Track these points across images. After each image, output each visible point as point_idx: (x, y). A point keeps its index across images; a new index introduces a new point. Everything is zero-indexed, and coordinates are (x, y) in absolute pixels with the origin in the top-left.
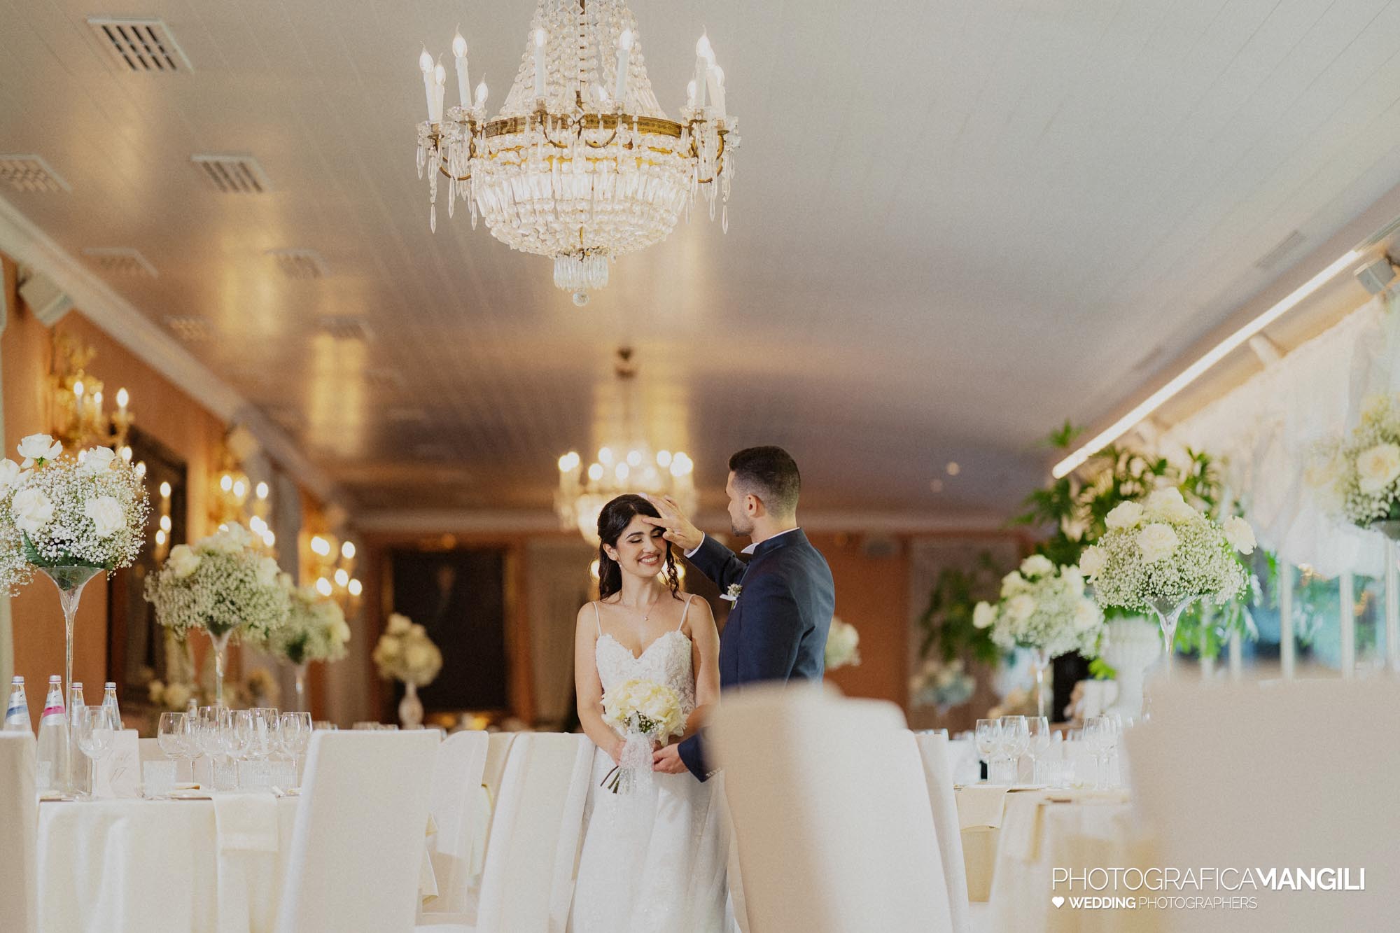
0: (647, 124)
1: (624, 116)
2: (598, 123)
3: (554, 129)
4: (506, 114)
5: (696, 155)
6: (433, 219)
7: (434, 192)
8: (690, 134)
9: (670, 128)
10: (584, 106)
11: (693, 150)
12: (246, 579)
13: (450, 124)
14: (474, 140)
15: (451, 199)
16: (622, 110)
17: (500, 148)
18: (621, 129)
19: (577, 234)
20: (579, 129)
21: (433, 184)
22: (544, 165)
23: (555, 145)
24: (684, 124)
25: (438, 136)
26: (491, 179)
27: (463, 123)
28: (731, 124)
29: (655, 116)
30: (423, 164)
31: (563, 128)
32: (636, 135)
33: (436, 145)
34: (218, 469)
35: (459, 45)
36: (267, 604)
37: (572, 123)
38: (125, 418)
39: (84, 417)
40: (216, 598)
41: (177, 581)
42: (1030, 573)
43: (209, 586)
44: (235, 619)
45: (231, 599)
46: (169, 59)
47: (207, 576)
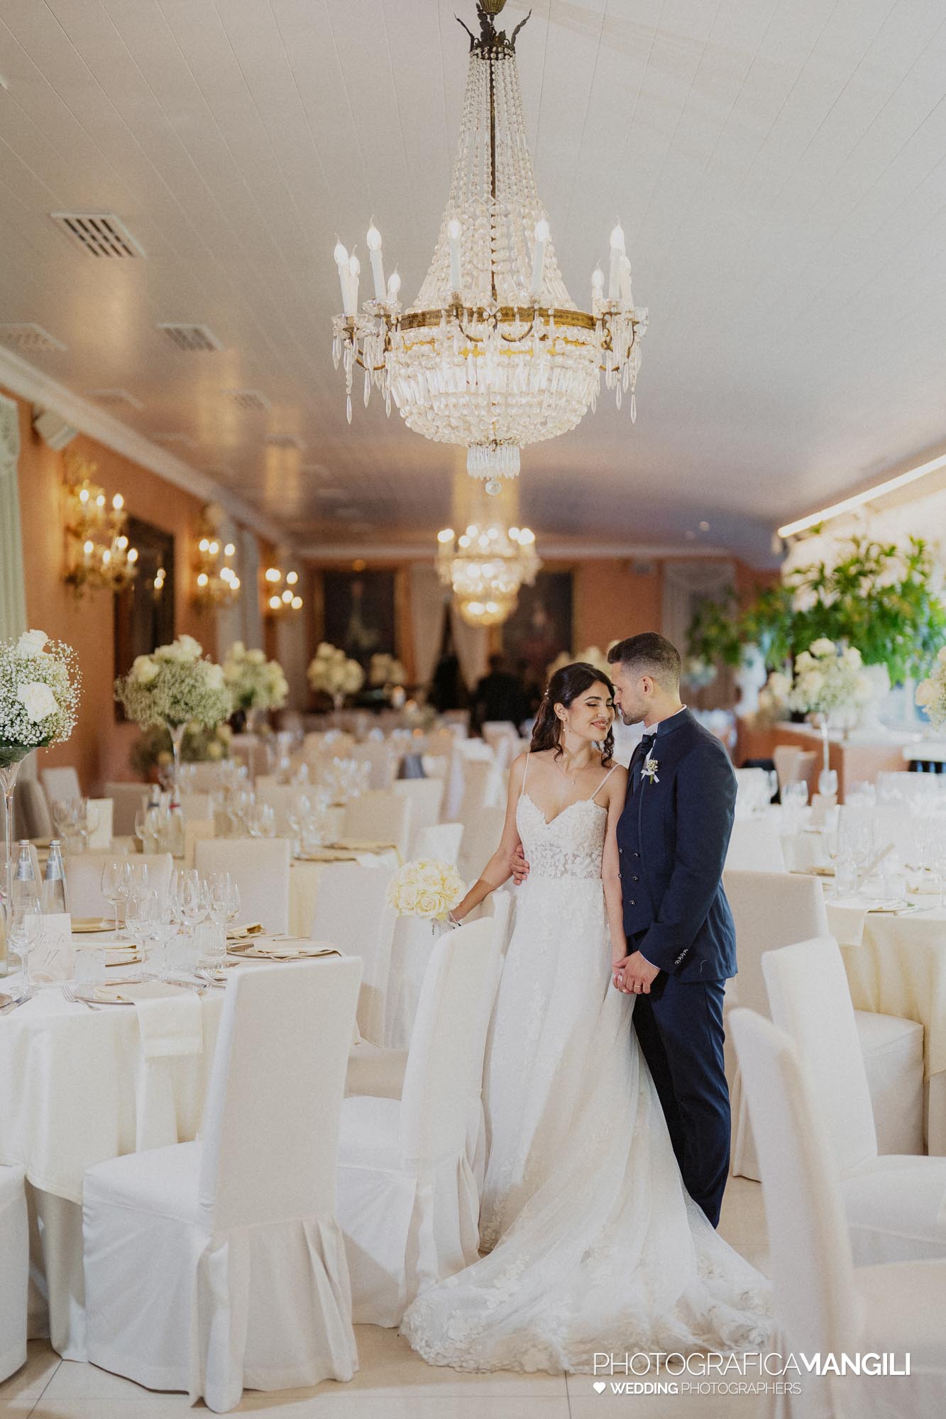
0: (561, 317)
1: (541, 309)
2: (514, 315)
3: (470, 323)
4: (420, 306)
5: (609, 348)
6: (349, 409)
7: (349, 382)
8: (604, 327)
9: (583, 320)
10: (499, 298)
11: (606, 344)
12: (197, 684)
13: (365, 317)
14: (389, 333)
15: (366, 389)
16: (539, 303)
17: (415, 342)
18: (538, 322)
19: (490, 427)
20: (494, 323)
21: (349, 377)
22: (459, 359)
23: (470, 339)
24: (598, 315)
25: (353, 328)
26: (406, 372)
27: (378, 316)
28: (641, 315)
29: (567, 307)
30: (339, 356)
31: (479, 321)
32: (552, 329)
33: (351, 338)
34: (198, 535)
35: (374, 238)
36: (215, 704)
37: (488, 317)
38: (119, 516)
39: (89, 516)
40: (172, 700)
41: (140, 686)
42: (817, 653)
43: (166, 690)
44: (188, 716)
45: (185, 701)
46: (125, 247)
47: (164, 682)
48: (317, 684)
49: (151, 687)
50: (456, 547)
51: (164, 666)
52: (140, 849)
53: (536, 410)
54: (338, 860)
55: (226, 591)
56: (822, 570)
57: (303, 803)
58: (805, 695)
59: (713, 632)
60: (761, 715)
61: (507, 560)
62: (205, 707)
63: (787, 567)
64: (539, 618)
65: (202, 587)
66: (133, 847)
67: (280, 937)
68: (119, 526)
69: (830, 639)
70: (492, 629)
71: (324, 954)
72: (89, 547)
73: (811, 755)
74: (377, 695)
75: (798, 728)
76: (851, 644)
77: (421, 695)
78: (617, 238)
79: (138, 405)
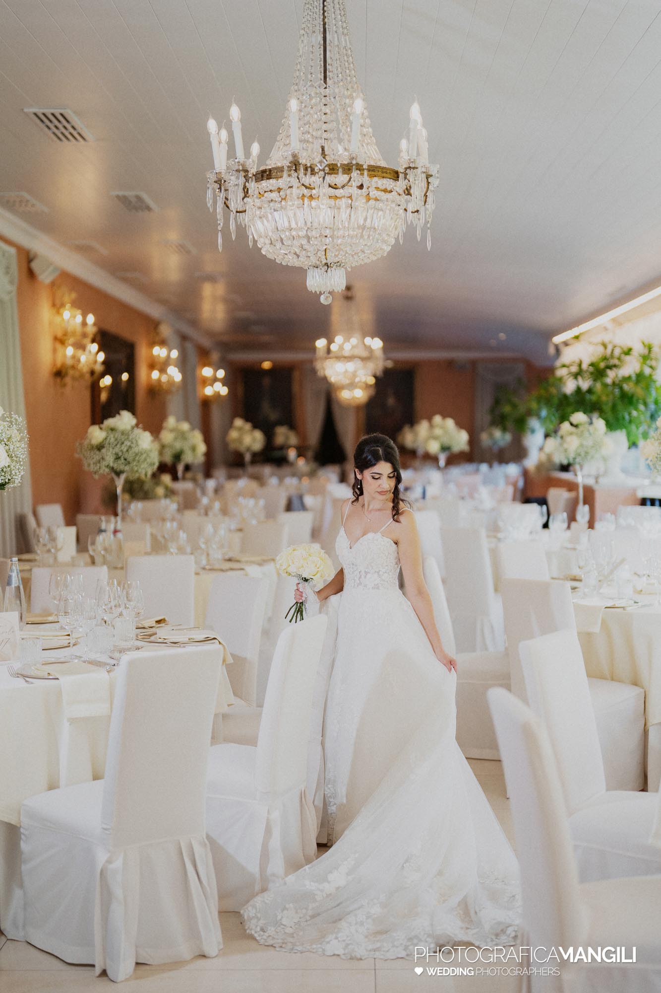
0: (373, 171)
1: (357, 164)
2: (338, 170)
3: (305, 175)
4: (270, 164)
5: (409, 194)
6: (220, 241)
7: (220, 221)
8: (405, 178)
9: (390, 173)
10: (327, 157)
11: (407, 191)
12: (132, 445)
13: (230, 172)
14: (247, 184)
15: (232, 226)
16: (356, 159)
17: (266, 190)
18: (355, 175)
19: (324, 253)
20: (323, 175)
21: (220, 217)
22: (298, 202)
23: (306, 187)
24: (401, 170)
25: (221, 181)
26: (260, 213)
27: (238, 171)
28: (433, 170)
29: (379, 164)
30: (211, 202)
31: (312, 174)
32: (365, 179)
33: (220, 188)
34: (152, 344)
35: (235, 112)
36: (145, 459)
37: (318, 171)
38: (91, 330)
39: (70, 329)
40: (115, 457)
41: (93, 447)
42: (575, 422)
43: (111, 449)
44: (127, 468)
45: (124, 457)
46: (80, 134)
47: (110, 444)
48: (233, 446)
49: (100, 447)
50: (329, 351)
51: (110, 432)
52: (93, 563)
53: (356, 241)
54: (232, 569)
55: (171, 382)
56: (580, 365)
57: (209, 529)
58: (566, 452)
59: (507, 409)
60: (540, 467)
61: (363, 359)
62: (139, 461)
63: (558, 363)
64: (391, 401)
65: (154, 380)
66: (89, 560)
67: (179, 627)
68: (91, 336)
69: (585, 413)
70: (358, 408)
71: (207, 640)
72: (70, 351)
73: (572, 495)
74: (277, 454)
75: (565, 476)
76: (601, 416)
77: (310, 454)
78: (415, 111)
79: (104, 251)
